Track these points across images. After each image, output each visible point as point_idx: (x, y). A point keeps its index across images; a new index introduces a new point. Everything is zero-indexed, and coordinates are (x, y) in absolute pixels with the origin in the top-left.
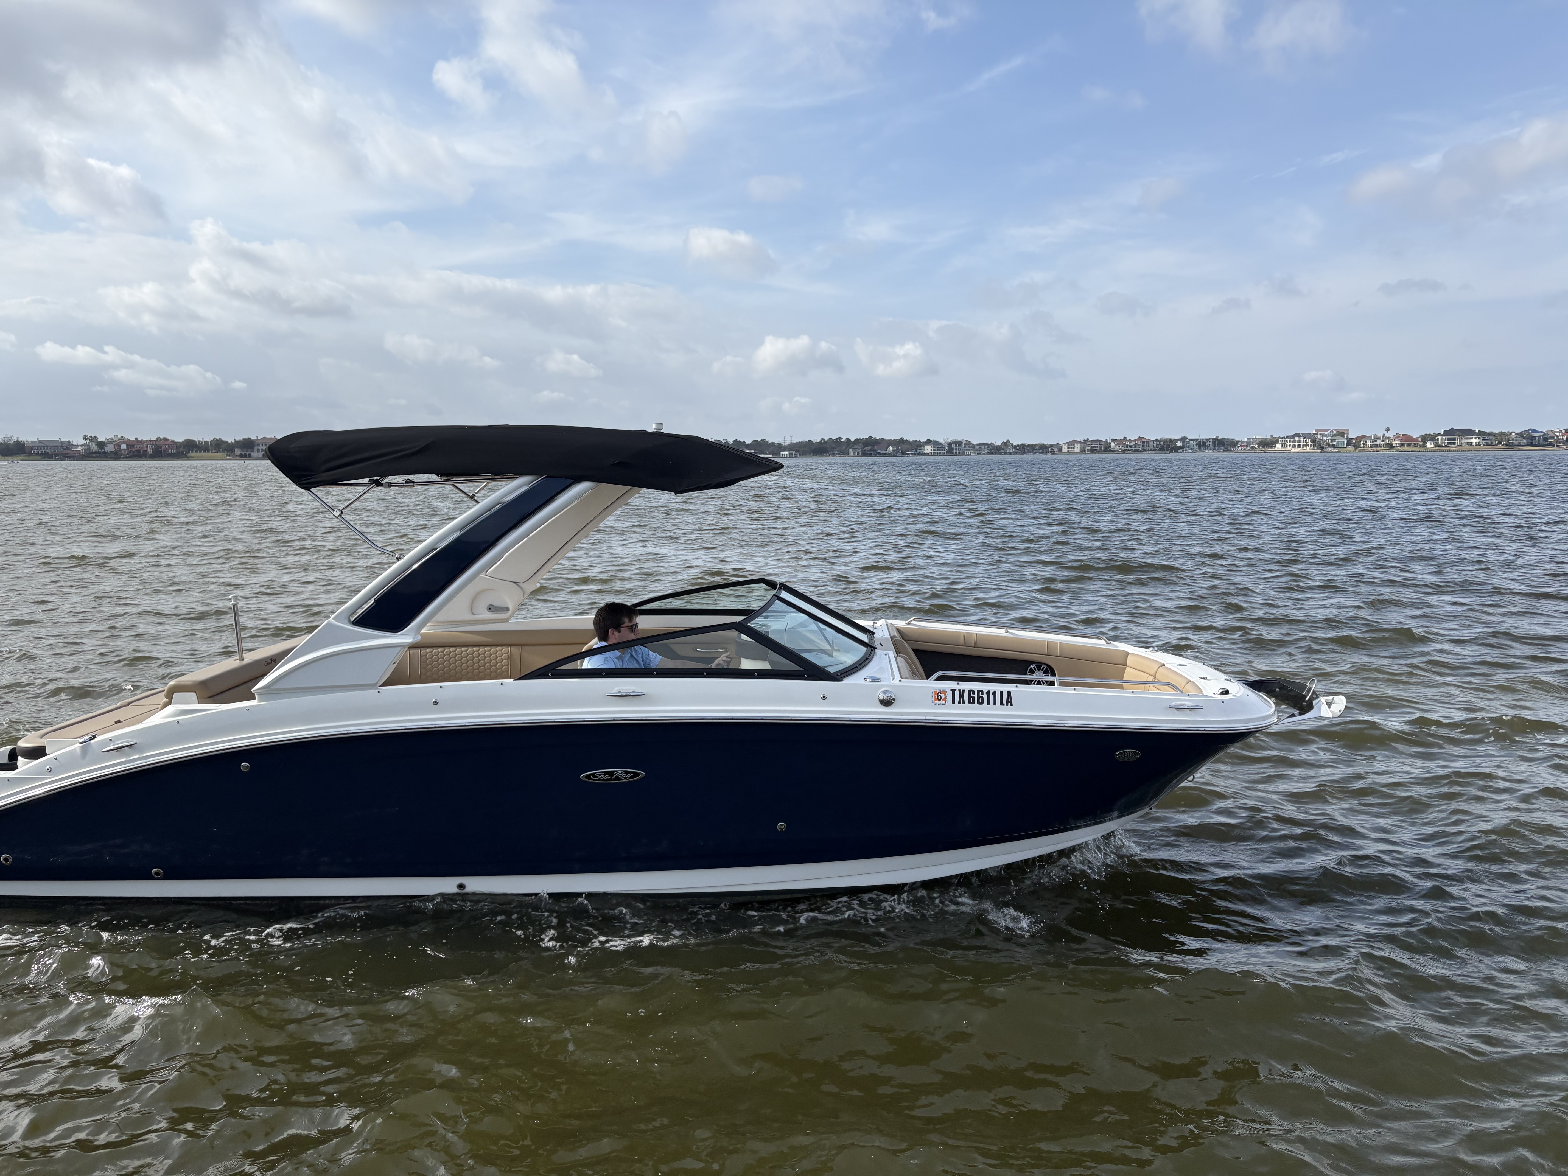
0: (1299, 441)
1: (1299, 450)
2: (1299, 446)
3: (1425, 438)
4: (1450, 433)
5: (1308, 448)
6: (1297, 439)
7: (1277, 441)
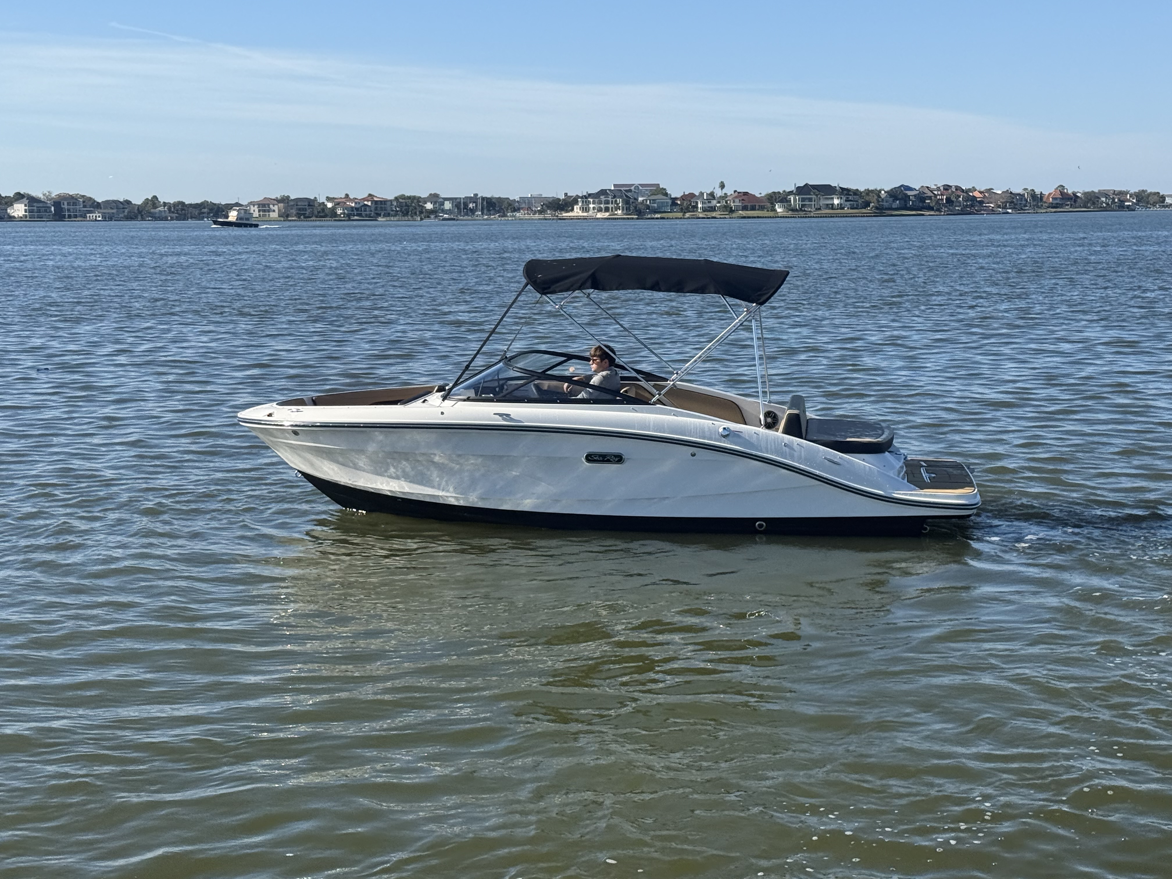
0: (607, 202)
1: (607, 215)
2: (607, 210)
3: (774, 198)
4: (804, 190)
5: (619, 212)
6: (602, 197)
7: (575, 201)
